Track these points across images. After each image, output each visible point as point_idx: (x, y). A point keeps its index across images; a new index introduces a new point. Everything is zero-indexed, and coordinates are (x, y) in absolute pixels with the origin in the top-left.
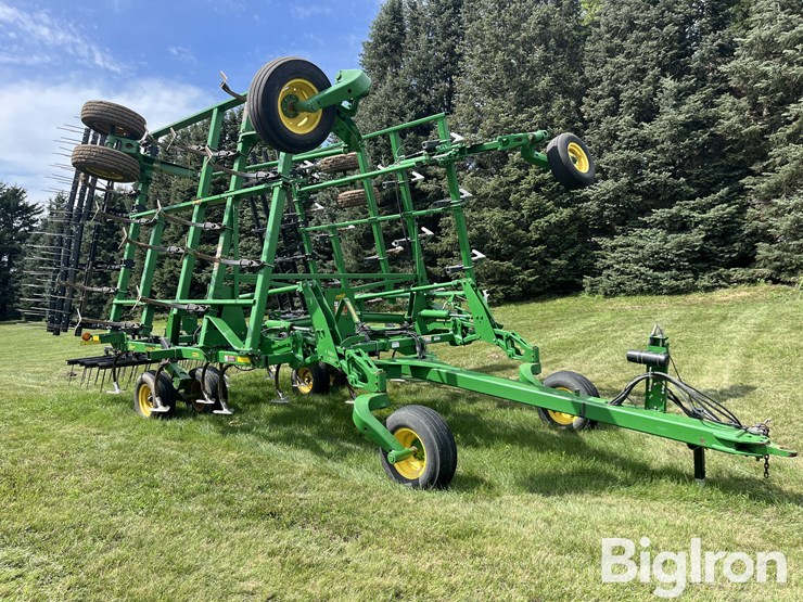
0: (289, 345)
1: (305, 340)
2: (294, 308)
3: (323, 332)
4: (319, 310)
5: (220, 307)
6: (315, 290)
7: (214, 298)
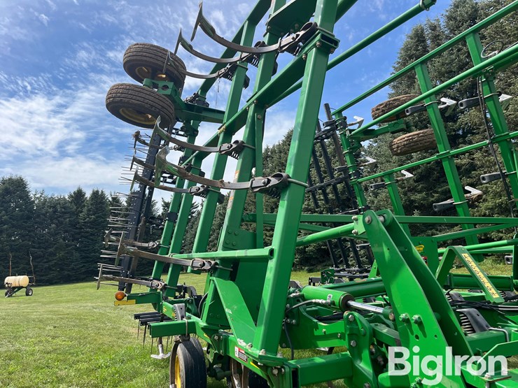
0: (342, 337)
1: (375, 333)
2: (348, 266)
3: (419, 323)
4: (407, 272)
5: (235, 262)
6: (391, 227)
7: (225, 248)
